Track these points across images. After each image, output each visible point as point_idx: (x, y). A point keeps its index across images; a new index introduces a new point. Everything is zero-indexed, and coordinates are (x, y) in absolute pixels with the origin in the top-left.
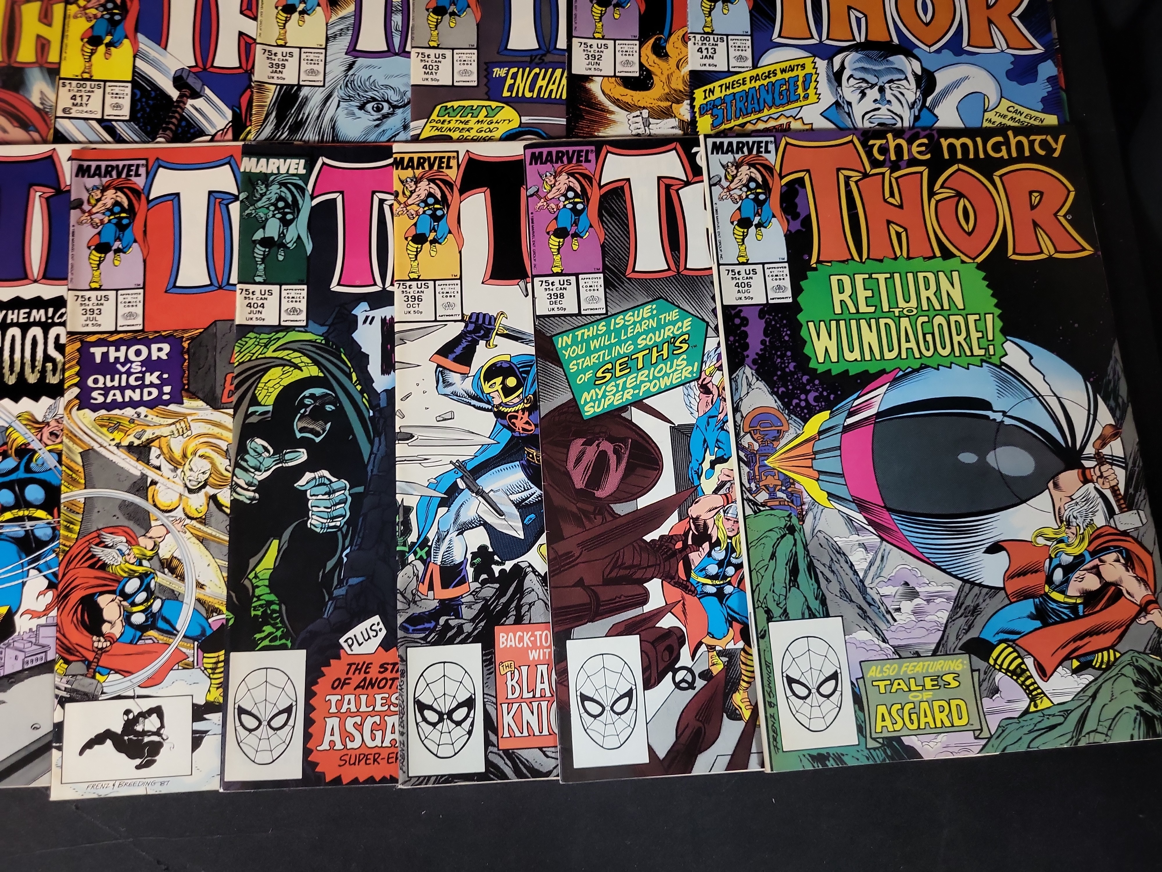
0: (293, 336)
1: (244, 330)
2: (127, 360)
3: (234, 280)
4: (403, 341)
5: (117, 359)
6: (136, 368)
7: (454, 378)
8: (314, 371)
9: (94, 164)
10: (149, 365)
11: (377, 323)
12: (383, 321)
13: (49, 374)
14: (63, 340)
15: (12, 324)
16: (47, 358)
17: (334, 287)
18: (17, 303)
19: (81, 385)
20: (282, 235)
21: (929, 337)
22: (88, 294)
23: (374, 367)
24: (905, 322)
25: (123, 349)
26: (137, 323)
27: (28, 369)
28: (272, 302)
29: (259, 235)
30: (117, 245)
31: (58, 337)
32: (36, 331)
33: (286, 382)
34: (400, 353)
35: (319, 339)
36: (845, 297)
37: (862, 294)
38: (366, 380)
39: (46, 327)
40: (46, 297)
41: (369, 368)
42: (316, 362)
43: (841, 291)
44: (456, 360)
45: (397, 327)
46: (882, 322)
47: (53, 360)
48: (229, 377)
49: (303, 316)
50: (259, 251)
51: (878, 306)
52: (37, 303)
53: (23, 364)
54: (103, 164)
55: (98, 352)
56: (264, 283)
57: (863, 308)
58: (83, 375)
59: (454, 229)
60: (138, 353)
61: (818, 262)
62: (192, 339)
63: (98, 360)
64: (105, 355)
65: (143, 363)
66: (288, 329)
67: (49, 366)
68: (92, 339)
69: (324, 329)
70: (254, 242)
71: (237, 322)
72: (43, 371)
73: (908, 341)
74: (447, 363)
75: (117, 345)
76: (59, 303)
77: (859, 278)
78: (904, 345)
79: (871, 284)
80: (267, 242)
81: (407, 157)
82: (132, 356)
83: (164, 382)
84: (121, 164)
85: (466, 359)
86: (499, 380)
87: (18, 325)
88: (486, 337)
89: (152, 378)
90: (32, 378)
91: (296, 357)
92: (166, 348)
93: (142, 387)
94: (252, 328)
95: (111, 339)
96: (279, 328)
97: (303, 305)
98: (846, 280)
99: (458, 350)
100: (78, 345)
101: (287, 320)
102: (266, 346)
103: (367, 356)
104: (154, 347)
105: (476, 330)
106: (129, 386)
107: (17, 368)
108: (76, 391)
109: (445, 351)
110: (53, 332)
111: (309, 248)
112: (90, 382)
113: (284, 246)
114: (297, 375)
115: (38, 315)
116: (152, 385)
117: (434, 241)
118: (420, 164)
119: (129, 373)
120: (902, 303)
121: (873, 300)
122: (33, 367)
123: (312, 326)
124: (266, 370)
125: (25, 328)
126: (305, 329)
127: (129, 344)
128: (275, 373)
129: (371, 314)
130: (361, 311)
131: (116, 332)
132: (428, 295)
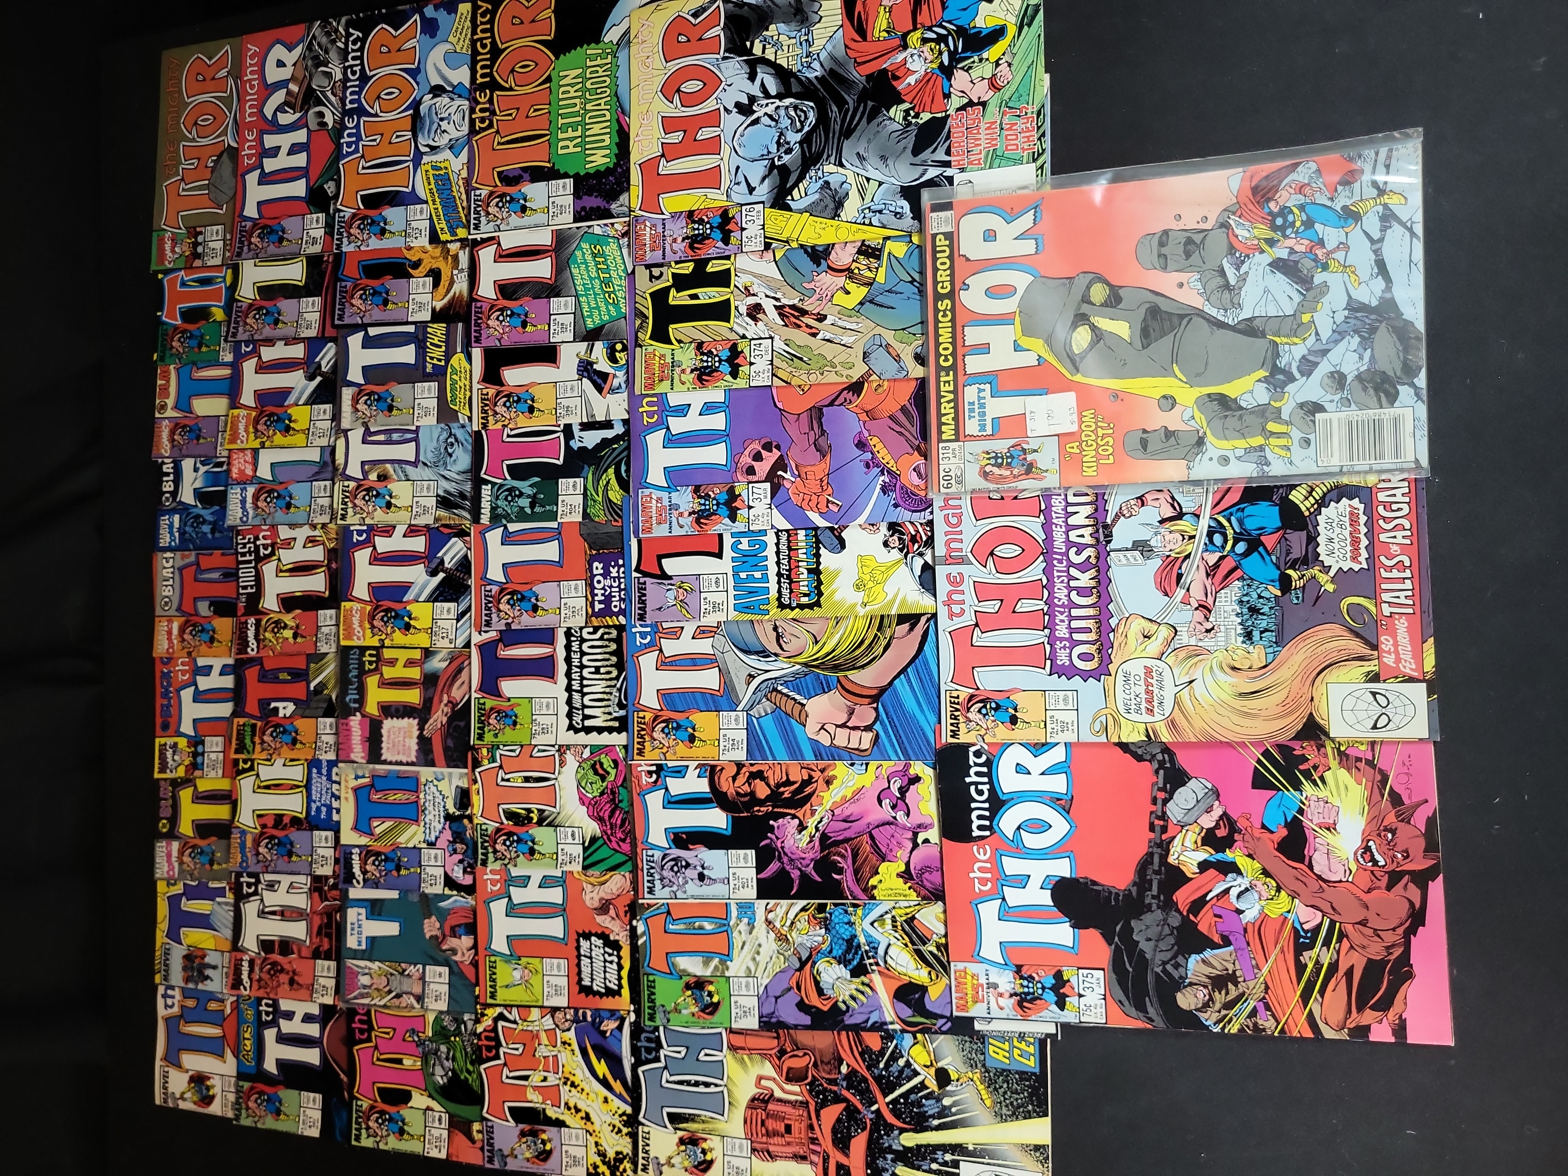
0: (590, 486)
1: (585, 515)
2: (603, 589)
3: (554, 525)
4: (593, 416)
5: (603, 595)
6: (608, 582)
7: (616, 383)
8: (611, 471)
9: (484, 618)
10: (606, 574)
11: (583, 434)
12: (581, 430)
13: (611, 636)
14: (591, 630)
15: (581, 662)
16: (601, 638)
17: (560, 462)
18: (568, 660)
19: (617, 615)
20: (529, 496)
21: (599, 91)
22: (563, 615)
23: (609, 434)
24: (588, 107)
25: (596, 591)
26: (581, 584)
27: (608, 650)
28: (569, 500)
29: (528, 510)
30: (533, 600)
31: (589, 633)
32: (585, 647)
33: (617, 488)
34: (600, 418)
35: (592, 469)
36: (571, 144)
37: (570, 134)
38: (617, 438)
39: (583, 641)
40: (565, 642)
41: (610, 437)
42: (606, 471)
43: (568, 147)
44: (605, 383)
45: (585, 420)
46: (587, 121)
47: (603, 634)
48: (614, 523)
49: (577, 480)
50: (537, 509)
51: (578, 123)
52: (568, 647)
53: (605, 653)
54: (484, 612)
55: (598, 607)
56: (557, 505)
57: (579, 133)
58: (612, 614)
59: (525, 389)
60: (599, 582)
61: (549, 162)
62: (591, 548)
63: (602, 606)
64: (600, 602)
65: (605, 578)
66: (585, 489)
67: (606, 637)
68: (590, 611)
69: (586, 467)
70: (532, 512)
71: (580, 520)
72: (609, 640)
73: (599, 105)
74: (607, 387)
75: (594, 595)
76: (568, 633)
77: (561, 136)
78: (603, 107)
79: (564, 128)
80: (532, 505)
81: (481, 421)
82: (601, 586)
83: (617, 564)
84: (484, 601)
85: (604, 376)
86: (617, 354)
87: (581, 658)
88: (591, 364)
89: (614, 572)
90: (613, 646)
91: (603, 483)
92: (596, 564)
93: (619, 578)
94: (584, 510)
95: (590, 599)
96: (585, 494)
97: (571, 481)
98: (561, 144)
99: (599, 381)
100: (593, 619)
101: (580, 489)
102: (595, 501)
103: (603, 439)
104: (595, 572)
105: (586, 370)
106: (619, 586)
107: (607, 656)
108: (621, 618)
109: (600, 390)
110: (586, 636)
111: (537, 479)
112: (616, 610)
113: (535, 494)
114: (614, 482)
115: (575, 646)
116: (618, 572)
117: (533, 400)
118: (486, 412)
119: (611, 587)
120: (577, 109)
121: (574, 126)
122: (607, 646)
123: (584, 474)
124: (610, 500)
125: (583, 654)
126: (586, 479)
127: (593, 588)
128: (611, 495)
129: (577, 438)
130: (575, 445)
131: (586, 596)
132: (565, 402)
